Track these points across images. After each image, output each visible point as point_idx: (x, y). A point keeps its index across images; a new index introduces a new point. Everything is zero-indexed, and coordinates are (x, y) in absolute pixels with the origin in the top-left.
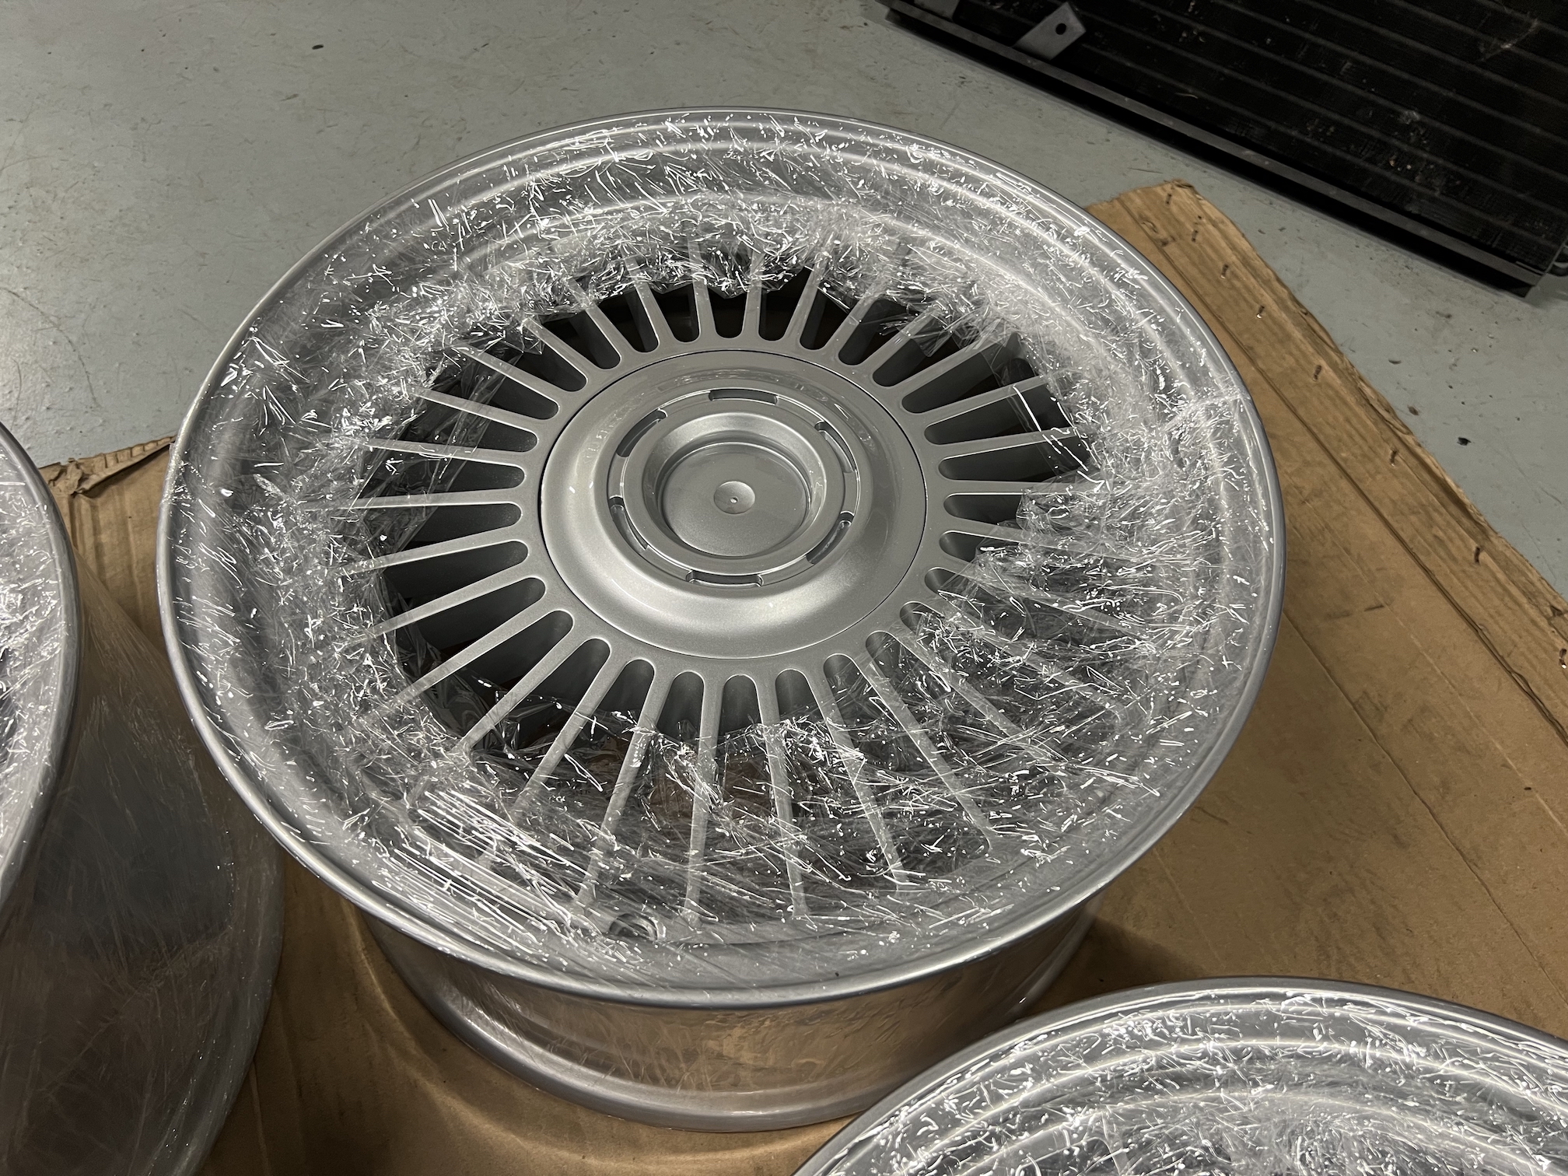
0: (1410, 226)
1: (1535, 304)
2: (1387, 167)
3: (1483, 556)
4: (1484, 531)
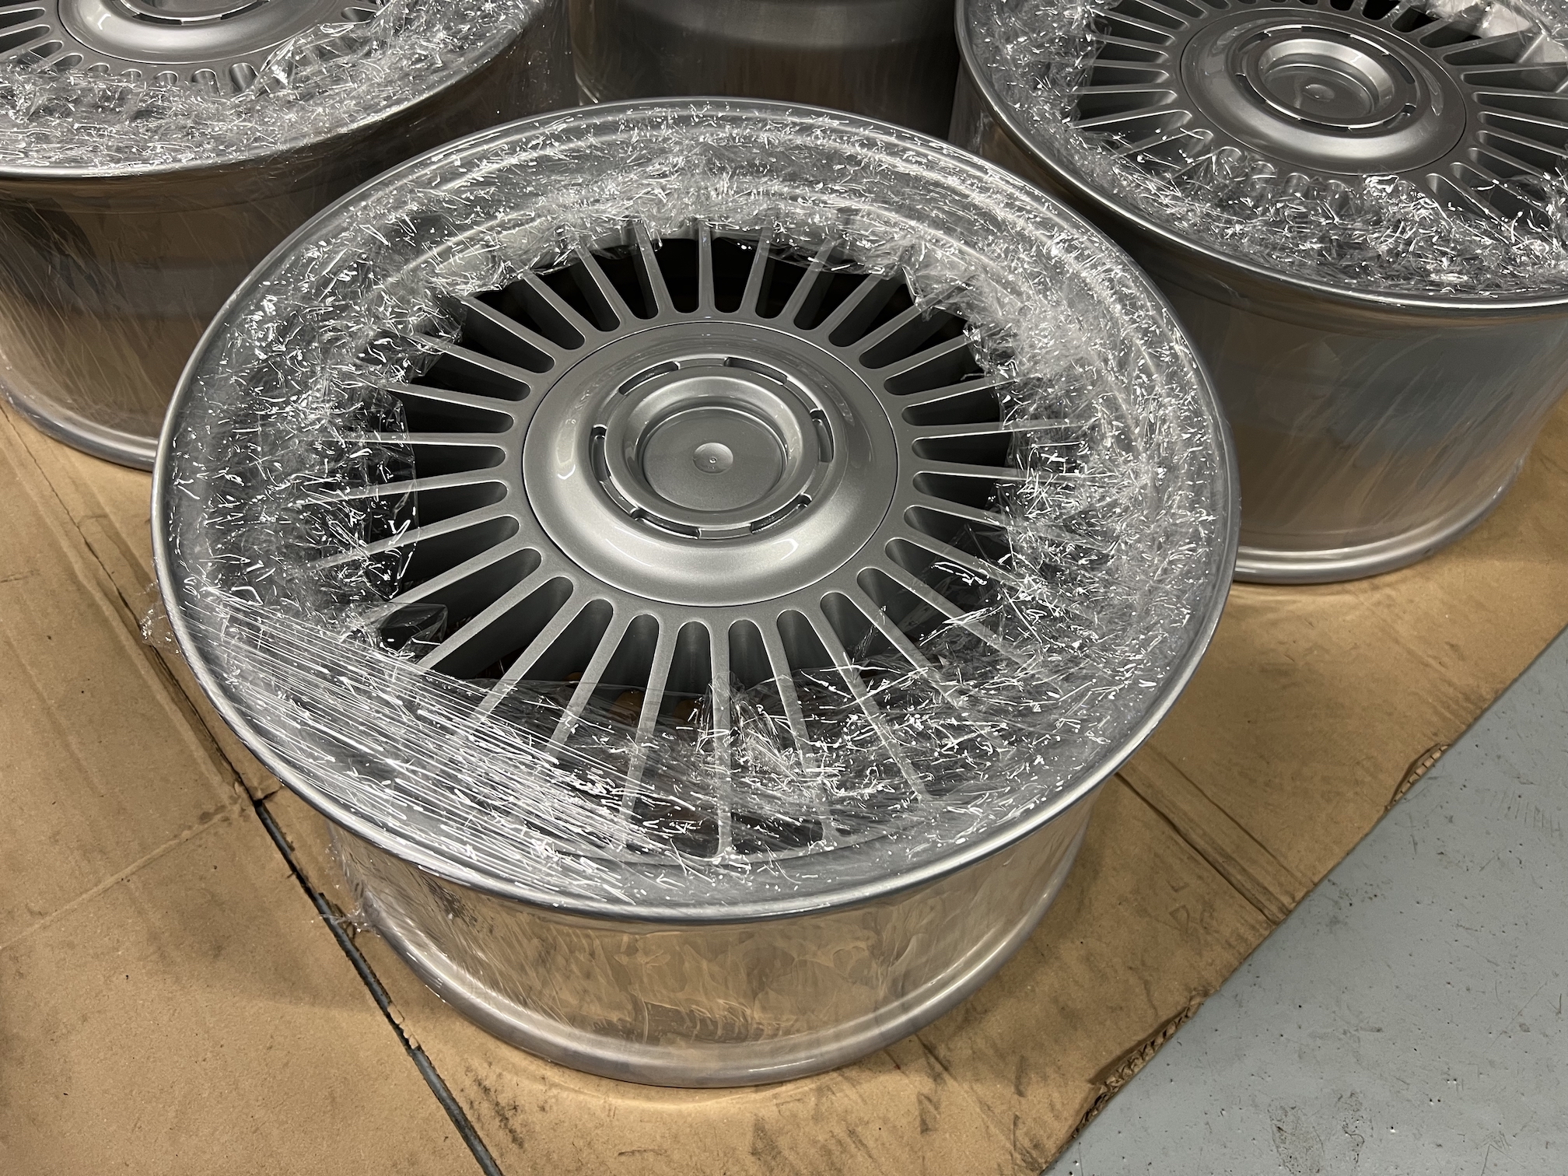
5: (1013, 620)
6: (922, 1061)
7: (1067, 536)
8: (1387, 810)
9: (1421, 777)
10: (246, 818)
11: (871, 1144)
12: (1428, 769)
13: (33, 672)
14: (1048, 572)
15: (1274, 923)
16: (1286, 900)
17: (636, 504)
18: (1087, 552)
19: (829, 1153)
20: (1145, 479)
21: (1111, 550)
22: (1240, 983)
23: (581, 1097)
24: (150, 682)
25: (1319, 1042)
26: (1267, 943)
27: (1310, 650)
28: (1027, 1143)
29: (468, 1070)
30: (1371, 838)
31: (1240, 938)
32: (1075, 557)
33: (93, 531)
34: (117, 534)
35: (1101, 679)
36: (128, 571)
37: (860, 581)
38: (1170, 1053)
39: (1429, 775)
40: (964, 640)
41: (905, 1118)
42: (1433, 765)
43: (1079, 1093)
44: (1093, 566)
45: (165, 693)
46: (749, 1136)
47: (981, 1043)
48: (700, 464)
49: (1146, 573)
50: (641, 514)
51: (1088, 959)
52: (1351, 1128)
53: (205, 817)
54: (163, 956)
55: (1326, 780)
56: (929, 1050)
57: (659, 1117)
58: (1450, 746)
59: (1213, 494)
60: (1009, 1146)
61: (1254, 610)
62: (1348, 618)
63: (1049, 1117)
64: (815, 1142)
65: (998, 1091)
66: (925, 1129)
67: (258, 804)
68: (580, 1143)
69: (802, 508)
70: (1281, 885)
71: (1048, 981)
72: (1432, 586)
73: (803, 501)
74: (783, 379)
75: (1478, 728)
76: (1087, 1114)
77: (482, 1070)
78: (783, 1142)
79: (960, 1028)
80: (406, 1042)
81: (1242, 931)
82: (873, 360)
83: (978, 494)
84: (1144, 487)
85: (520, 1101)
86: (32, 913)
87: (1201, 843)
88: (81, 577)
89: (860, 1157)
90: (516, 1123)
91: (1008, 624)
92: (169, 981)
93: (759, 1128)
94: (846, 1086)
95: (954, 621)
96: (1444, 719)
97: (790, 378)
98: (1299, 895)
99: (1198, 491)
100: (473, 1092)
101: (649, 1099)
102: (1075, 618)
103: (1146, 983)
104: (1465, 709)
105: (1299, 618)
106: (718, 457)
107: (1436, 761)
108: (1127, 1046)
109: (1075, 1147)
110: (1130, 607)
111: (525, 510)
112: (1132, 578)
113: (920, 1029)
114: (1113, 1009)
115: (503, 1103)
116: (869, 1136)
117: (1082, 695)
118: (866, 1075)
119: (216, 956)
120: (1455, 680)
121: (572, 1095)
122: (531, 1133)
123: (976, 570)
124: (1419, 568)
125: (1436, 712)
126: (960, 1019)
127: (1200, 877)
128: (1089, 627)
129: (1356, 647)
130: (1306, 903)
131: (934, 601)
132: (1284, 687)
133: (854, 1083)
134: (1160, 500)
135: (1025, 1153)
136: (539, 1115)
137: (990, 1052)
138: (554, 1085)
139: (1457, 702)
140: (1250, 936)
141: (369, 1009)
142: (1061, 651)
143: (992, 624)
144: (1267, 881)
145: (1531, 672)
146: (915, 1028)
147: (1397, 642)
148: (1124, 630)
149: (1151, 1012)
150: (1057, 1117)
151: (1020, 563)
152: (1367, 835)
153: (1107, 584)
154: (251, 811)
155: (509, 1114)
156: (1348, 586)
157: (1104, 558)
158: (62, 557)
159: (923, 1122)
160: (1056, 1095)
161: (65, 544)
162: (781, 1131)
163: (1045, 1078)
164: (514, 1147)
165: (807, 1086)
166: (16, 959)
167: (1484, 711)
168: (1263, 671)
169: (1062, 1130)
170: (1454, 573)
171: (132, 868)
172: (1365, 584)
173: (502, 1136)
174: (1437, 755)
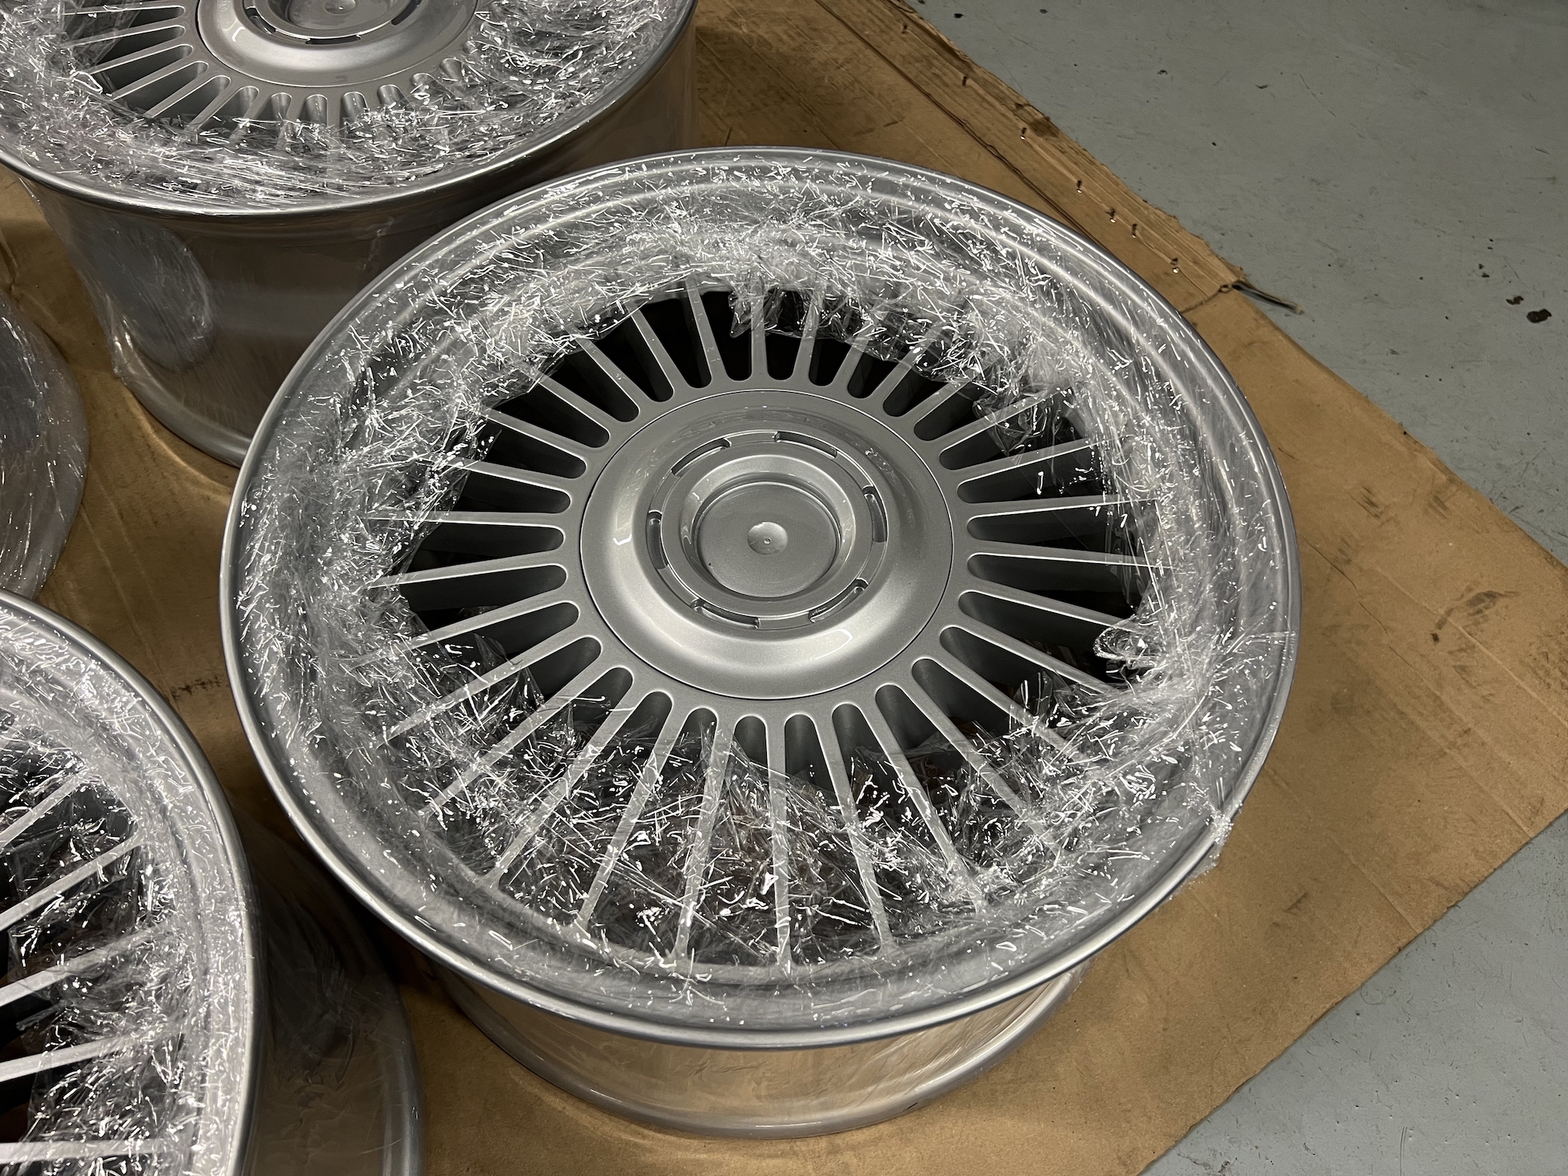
3: (969, 82)
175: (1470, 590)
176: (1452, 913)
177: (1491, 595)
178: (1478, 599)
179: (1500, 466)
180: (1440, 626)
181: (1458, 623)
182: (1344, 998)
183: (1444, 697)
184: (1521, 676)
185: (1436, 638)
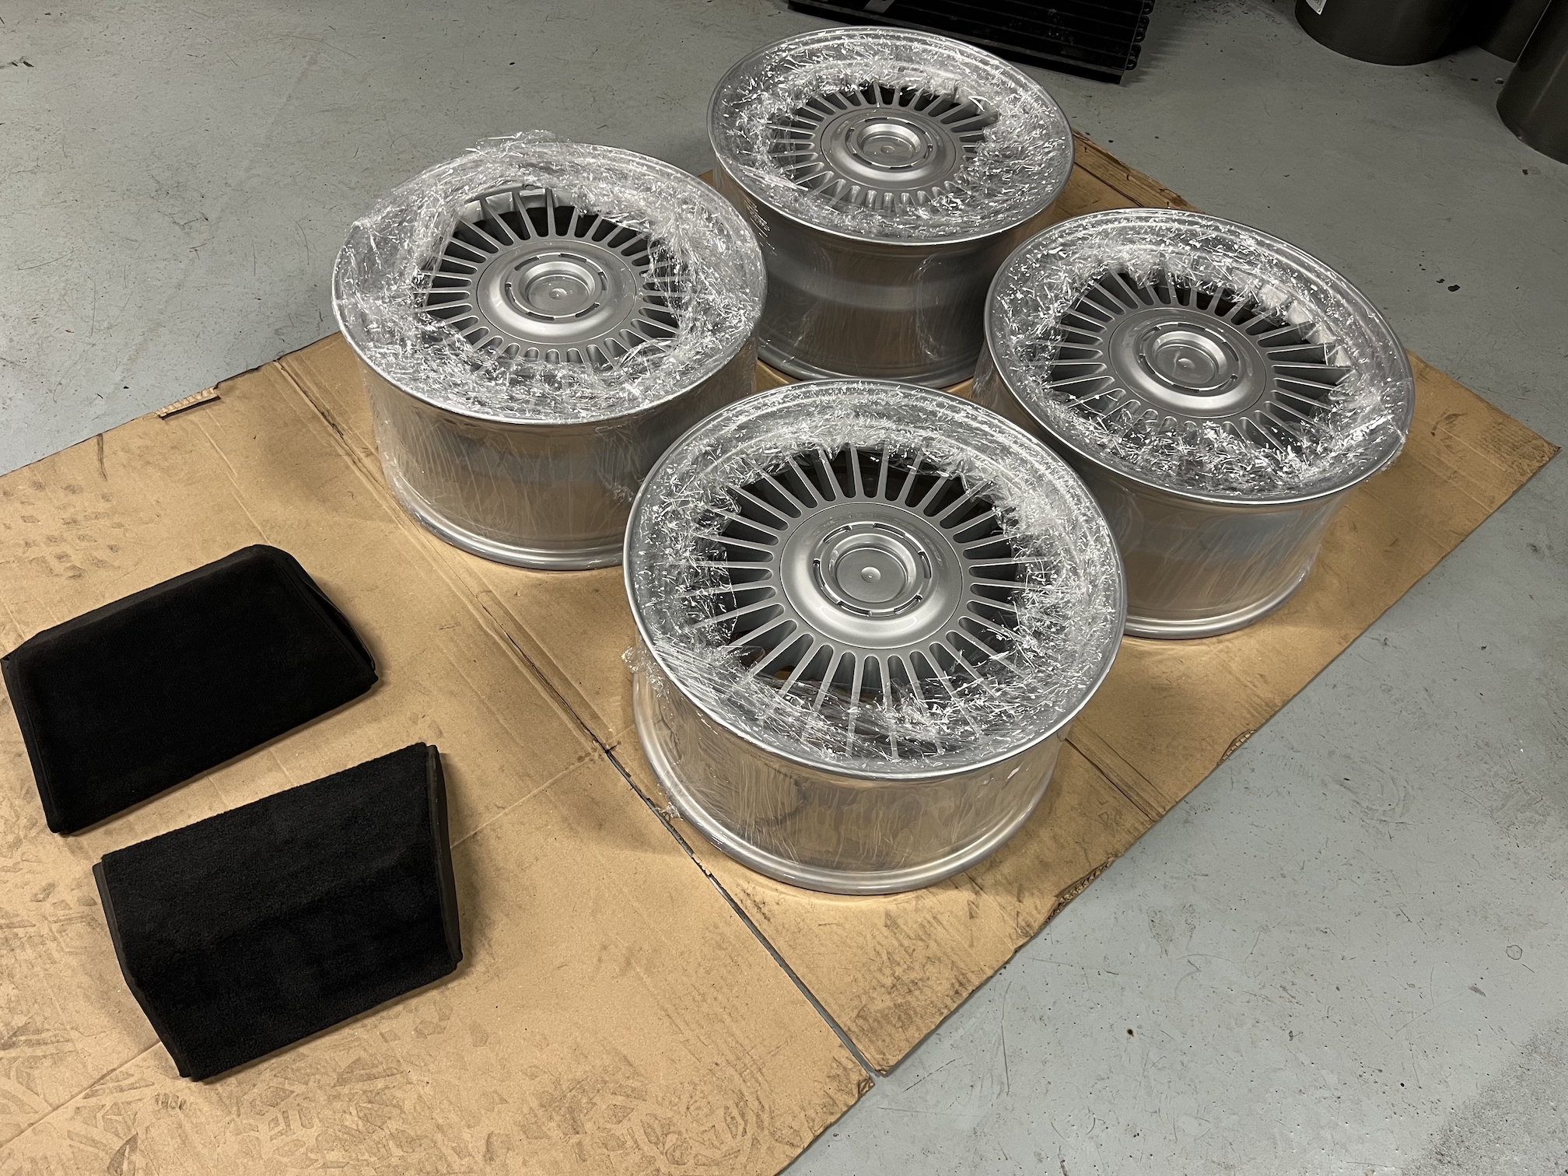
0: (1064, 60)
1: (1124, 86)
2: (1048, 36)
3: (1130, 178)
4: (1127, 169)
5: (1021, 657)
6: (969, 886)
7: (1045, 617)
8: (1218, 765)
9: (1238, 747)
10: (603, 759)
11: (945, 923)
12: (1243, 743)
13: (469, 680)
14: (1037, 634)
15: (1154, 822)
16: (1161, 810)
17: (839, 599)
18: (1055, 625)
19: (924, 927)
20: (1084, 590)
21: (1066, 624)
22: (1135, 851)
23: (796, 899)
24: (536, 686)
25: (1175, 881)
26: (1150, 832)
27: (1180, 677)
28: (1023, 924)
29: (738, 885)
30: (1208, 779)
31: (1135, 828)
32: (1049, 627)
33: (485, 599)
34: (499, 602)
35: (1062, 684)
36: (510, 623)
37: (948, 637)
38: (1097, 884)
39: (1243, 747)
40: (998, 666)
41: (961, 910)
42: (1245, 741)
43: (1050, 901)
44: (1058, 632)
45: (545, 693)
46: (883, 918)
47: (999, 877)
48: (864, 578)
49: (1082, 636)
50: (841, 604)
51: (1055, 838)
52: (1189, 921)
53: (580, 759)
54: (572, 829)
55: (1185, 748)
56: (972, 880)
57: (837, 909)
58: (1256, 731)
59: (1115, 599)
60: (1015, 925)
61: (1149, 654)
62: (1203, 659)
63: (1034, 912)
64: (917, 922)
65: (1009, 900)
66: (972, 917)
67: (607, 752)
68: (799, 920)
69: (917, 602)
70: (1158, 802)
71: (1034, 848)
72: (1253, 641)
73: (918, 598)
74: (902, 534)
75: (1273, 721)
76: (1054, 911)
77: (745, 885)
78: (900, 922)
79: (988, 870)
80: (704, 872)
81: (1136, 825)
82: (946, 524)
83: (1002, 595)
84: (1082, 594)
85: (766, 900)
86: (498, 807)
87: (1116, 780)
88: (484, 627)
89: (939, 929)
90: (765, 910)
91: (1019, 660)
92: (578, 843)
93: (888, 915)
94: (930, 896)
95: (993, 657)
96: (1253, 716)
97: (907, 535)
98: (1167, 808)
99: (1107, 597)
100: (742, 895)
101: (830, 899)
102: (1050, 657)
103: (1085, 850)
104: (1265, 710)
105: (1175, 659)
106: (874, 576)
107: (1248, 739)
108: (1075, 879)
109: (1048, 928)
110: (1076, 652)
111: (785, 600)
112: (1076, 638)
113: (968, 869)
114: (1067, 863)
115: (757, 901)
116: (944, 919)
117: (1053, 691)
118: (941, 891)
119: (600, 829)
120: (1262, 695)
121: (792, 898)
122: (773, 915)
123: (1001, 632)
124: (1247, 631)
125: (1249, 712)
126: (988, 865)
127: (1115, 798)
128: (1056, 661)
129: (1207, 675)
130: (1172, 812)
131: (984, 648)
132: (1165, 697)
133: (934, 895)
134: (1090, 600)
135: (1022, 928)
136: (776, 907)
137: (1004, 881)
138: (782, 893)
139: (1261, 707)
140: (1141, 828)
141: (682, 855)
142: (1043, 672)
143: (1010, 659)
144: (1151, 801)
145: (1306, 690)
146: (963, 869)
147: (1230, 673)
148: (1072, 662)
149: (1087, 864)
150: (1039, 913)
151: (1024, 630)
152: (1206, 777)
153: (1065, 641)
154: (605, 756)
155: (761, 906)
156: (1204, 641)
157: (1063, 628)
158: (471, 615)
159: (971, 913)
160: (1038, 902)
161: (470, 607)
162: (899, 916)
163: (1033, 894)
164: (766, 921)
165: (911, 895)
166: (494, 830)
167: (1276, 713)
168: (1153, 688)
169: (1041, 918)
170: (1266, 634)
171: (547, 784)
172: (1214, 639)
173: (759, 916)
174: (1247, 736)
175: (1444, 413)
176: (1463, 544)
177: (1456, 416)
178: (1449, 417)
179: (1448, 359)
180: (1435, 429)
181: (1442, 428)
182: (1423, 577)
183: (1442, 459)
184: (1475, 448)
185: (1433, 434)
